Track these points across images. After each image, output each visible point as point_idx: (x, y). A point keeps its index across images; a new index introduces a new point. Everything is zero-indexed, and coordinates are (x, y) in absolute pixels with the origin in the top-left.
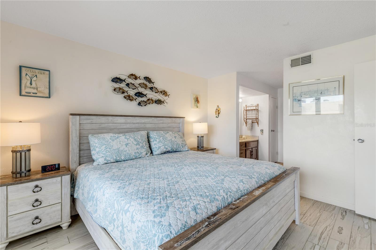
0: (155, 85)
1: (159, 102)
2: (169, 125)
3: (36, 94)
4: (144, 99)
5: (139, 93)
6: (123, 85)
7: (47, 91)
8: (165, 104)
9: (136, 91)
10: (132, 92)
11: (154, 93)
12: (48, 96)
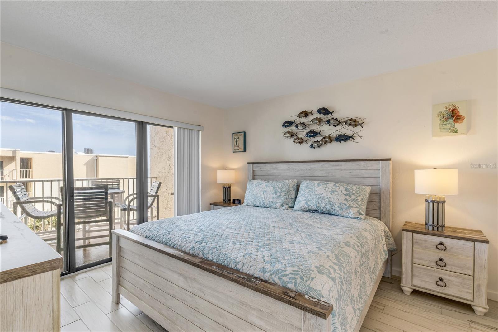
0: (335, 116)
1: (344, 138)
2: (354, 173)
3: (238, 150)
4: (319, 138)
5: (311, 132)
6: (292, 128)
7: (243, 147)
8: (357, 139)
9: (307, 130)
10: (302, 133)
11: (332, 127)
12: (243, 150)
